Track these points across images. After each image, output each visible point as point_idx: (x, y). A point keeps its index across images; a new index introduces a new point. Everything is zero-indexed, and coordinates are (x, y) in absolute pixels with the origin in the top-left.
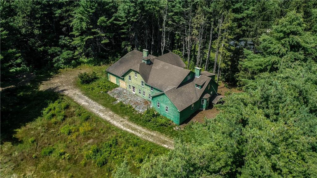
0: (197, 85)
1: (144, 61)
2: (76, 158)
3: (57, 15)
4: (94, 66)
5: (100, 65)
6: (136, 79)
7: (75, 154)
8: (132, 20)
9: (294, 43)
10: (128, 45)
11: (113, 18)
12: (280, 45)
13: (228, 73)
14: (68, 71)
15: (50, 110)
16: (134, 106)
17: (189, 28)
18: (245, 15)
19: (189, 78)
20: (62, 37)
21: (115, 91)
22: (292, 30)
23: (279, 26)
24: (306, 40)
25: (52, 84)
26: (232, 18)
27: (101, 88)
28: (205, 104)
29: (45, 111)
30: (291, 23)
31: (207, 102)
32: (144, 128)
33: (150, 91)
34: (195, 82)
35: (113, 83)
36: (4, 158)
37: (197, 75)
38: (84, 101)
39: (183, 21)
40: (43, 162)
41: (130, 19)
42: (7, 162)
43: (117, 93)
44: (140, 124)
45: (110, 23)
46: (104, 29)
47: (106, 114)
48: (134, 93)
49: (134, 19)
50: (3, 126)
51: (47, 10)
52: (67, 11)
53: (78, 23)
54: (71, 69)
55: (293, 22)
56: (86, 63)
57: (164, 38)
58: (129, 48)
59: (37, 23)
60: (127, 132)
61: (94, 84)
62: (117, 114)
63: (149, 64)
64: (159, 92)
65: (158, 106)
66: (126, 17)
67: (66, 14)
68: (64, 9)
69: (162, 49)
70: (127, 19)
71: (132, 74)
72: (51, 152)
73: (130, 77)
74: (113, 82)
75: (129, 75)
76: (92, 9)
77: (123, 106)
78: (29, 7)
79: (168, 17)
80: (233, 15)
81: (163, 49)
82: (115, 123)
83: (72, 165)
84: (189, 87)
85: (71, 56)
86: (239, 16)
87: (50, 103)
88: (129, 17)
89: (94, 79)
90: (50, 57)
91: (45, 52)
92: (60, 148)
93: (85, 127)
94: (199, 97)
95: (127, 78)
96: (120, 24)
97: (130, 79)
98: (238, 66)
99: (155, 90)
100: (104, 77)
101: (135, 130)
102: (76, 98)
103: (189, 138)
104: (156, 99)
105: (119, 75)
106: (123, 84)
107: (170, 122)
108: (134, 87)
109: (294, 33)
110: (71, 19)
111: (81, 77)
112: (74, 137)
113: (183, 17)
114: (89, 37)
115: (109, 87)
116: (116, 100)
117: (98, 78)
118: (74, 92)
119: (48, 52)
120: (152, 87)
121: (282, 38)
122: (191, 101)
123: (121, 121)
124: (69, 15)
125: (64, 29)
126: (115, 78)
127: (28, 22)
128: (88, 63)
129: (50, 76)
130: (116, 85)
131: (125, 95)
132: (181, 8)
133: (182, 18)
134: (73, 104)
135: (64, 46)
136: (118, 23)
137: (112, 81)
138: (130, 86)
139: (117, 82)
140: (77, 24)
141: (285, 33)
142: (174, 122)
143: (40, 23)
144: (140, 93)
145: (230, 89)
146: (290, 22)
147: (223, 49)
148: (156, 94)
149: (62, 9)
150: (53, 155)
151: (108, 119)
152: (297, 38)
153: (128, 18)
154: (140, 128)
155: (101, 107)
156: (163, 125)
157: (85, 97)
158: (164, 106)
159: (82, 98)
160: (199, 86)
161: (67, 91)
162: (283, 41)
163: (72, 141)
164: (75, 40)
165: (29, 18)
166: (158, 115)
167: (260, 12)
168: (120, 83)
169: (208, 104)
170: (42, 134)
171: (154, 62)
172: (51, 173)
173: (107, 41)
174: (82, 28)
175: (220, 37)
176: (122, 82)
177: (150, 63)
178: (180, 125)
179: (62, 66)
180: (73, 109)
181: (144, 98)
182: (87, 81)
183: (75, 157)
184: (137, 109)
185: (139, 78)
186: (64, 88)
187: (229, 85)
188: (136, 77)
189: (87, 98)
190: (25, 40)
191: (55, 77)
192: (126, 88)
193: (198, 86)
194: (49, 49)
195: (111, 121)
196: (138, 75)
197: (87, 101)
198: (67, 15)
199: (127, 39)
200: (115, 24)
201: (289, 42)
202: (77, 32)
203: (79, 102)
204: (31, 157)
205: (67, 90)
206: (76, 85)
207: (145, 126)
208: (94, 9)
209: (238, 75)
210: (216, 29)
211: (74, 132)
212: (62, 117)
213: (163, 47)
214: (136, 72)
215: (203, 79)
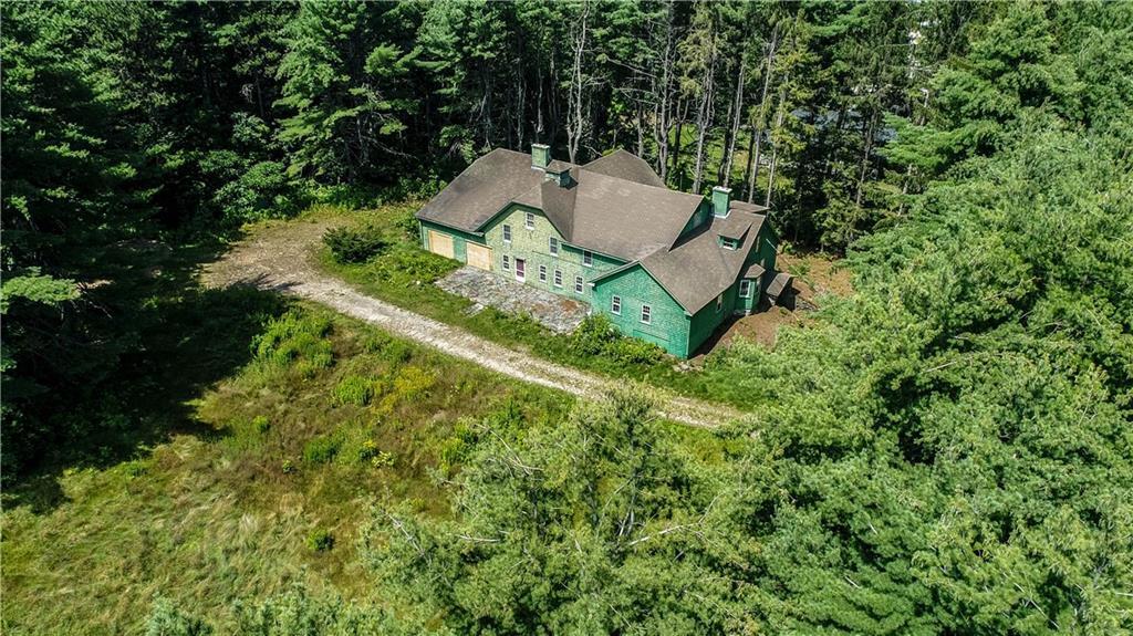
0: (726, 239)
1: (552, 176)
2: (414, 463)
3: (223, 42)
4: (354, 209)
5: (374, 207)
6: (530, 236)
7: (408, 452)
8: (478, 53)
9: (1032, 85)
10: (460, 139)
11: (418, 50)
12: (995, 91)
13: (791, 209)
14: (272, 229)
15: (278, 340)
16: (536, 318)
17: (665, 75)
18: (844, 28)
19: (698, 221)
20: (240, 118)
21: (459, 279)
22: (1025, 50)
23: (989, 41)
24: (1059, 77)
25: (240, 268)
26: (807, 37)
27: (413, 273)
28: (749, 296)
29: (265, 342)
30: (1020, 30)
31: (757, 288)
32: (586, 374)
33: (579, 269)
34: (716, 230)
35: (442, 258)
36: (194, 476)
37: (721, 211)
38: (371, 311)
39: (645, 53)
40: (319, 482)
41: (470, 52)
42: (209, 487)
43: (466, 282)
44: (572, 364)
45: (405, 65)
46: (384, 86)
47: (456, 343)
48: (523, 280)
49: (484, 50)
50: (142, 395)
51: (184, 28)
52: (254, 29)
53: (304, 66)
54: (283, 223)
55: (1025, 29)
56: (327, 201)
57: (578, 111)
58: (466, 149)
59: (162, 71)
60: (541, 387)
61: (381, 262)
62: (491, 339)
63: (568, 187)
64: (613, 265)
65: (616, 308)
66: (458, 46)
67: (250, 39)
68: (246, 22)
69: (569, 146)
70: (460, 50)
71: (517, 219)
72: (333, 452)
73: (507, 228)
74: (440, 253)
75: (504, 223)
76: (347, 21)
77: (503, 317)
78: (134, 17)
79: (592, 42)
80: (809, 30)
81: (573, 146)
82: (493, 364)
83: (408, 480)
84: (701, 247)
85: (278, 179)
86: (828, 30)
87: (266, 321)
88: (467, 44)
89: (375, 247)
90: (204, 185)
91: (190, 168)
92: (358, 439)
93: (410, 381)
94: (735, 272)
95: (495, 233)
96: (435, 68)
97: (508, 237)
98: (824, 186)
99: (598, 262)
100: (403, 240)
101: (561, 379)
102: (340, 304)
103: (726, 390)
104: (607, 288)
105: (466, 228)
106: (478, 258)
107: (659, 353)
108: (520, 262)
109: (1030, 58)
110: (270, 55)
111: (335, 242)
112: (387, 408)
113: (643, 38)
114: (340, 114)
115: (435, 268)
116: (470, 304)
117: (387, 244)
118: (327, 288)
119: (200, 168)
120: (588, 254)
121: (1000, 73)
122: (716, 286)
123: (511, 360)
124: (266, 42)
125: (246, 90)
126: (450, 239)
127: (129, 67)
128: (335, 200)
129: (223, 248)
130: (452, 261)
131: (493, 287)
132: (639, 13)
133: (641, 44)
134: (338, 321)
135: (248, 149)
136: (430, 64)
137: (436, 252)
138: (506, 258)
139: (455, 252)
140: (302, 70)
141: (1005, 57)
142: (672, 350)
143: (173, 71)
144: (543, 277)
145: (801, 258)
146: (1017, 29)
147: (783, 133)
148: (603, 274)
149: (239, 21)
150: (342, 458)
151: (470, 355)
152: (1039, 70)
153: (466, 48)
154: (574, 374)
155: (435, 325)
156: (641, 361)
157: (370, 298)
158: (634, 305)
159: (364, 304)
160: (731, 240)
161: (301, 286)
162: (1004, 80)
163: (383, 419)
164: (289, 127)
165: (134, 53)
166: (617, 335)
167: (886, 17)
168: (469, 252)
169: (758, 298)
170: (282, 408)
171: (579, 181)
172: (357, 506)
173: (398, 126)
174: (318, 82)
175: (770, 97)
176: (474, 251)
177: (569, 183)
178: (689, 358)
179: (249, 213)
180: (349, 335)
181: (561, 293)
182: (356, 253)
183: (411, 461)
184: (545, 323)
185: (543, 227)
186: (285, 280)
187: (795, 247)
188: (532, 229)
189: (377, 303)
190: (118, 127)
191: (236, 249)
192: (491, 266)
193: (728, 240)
194: (202, 158)
195: (481, 360)
196: (538, 219)
197: (381, 311)
198: (255, 40)
199: (458, 119)
200: (422, 71)
201: (1019, 81)
202: (301, 99)
203: (358, 315)
204: (276, 469)
205: (300, 284)
206: (321, 268)
207: (587, 367)
208: (353, 20)
209: (823, 211)
210: (757, 72)
211: (382, 395)
212: (324, 357)
213: (573, 139)
214: (532, 211)
215: (740, 220)
